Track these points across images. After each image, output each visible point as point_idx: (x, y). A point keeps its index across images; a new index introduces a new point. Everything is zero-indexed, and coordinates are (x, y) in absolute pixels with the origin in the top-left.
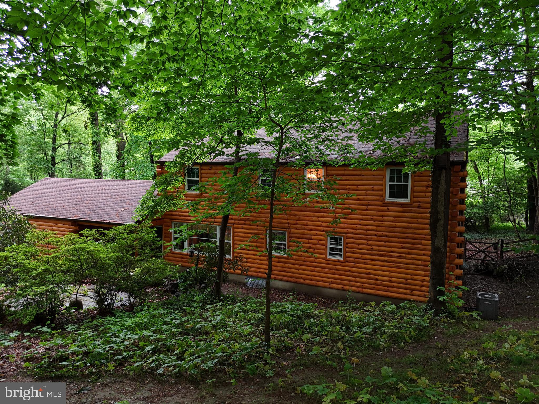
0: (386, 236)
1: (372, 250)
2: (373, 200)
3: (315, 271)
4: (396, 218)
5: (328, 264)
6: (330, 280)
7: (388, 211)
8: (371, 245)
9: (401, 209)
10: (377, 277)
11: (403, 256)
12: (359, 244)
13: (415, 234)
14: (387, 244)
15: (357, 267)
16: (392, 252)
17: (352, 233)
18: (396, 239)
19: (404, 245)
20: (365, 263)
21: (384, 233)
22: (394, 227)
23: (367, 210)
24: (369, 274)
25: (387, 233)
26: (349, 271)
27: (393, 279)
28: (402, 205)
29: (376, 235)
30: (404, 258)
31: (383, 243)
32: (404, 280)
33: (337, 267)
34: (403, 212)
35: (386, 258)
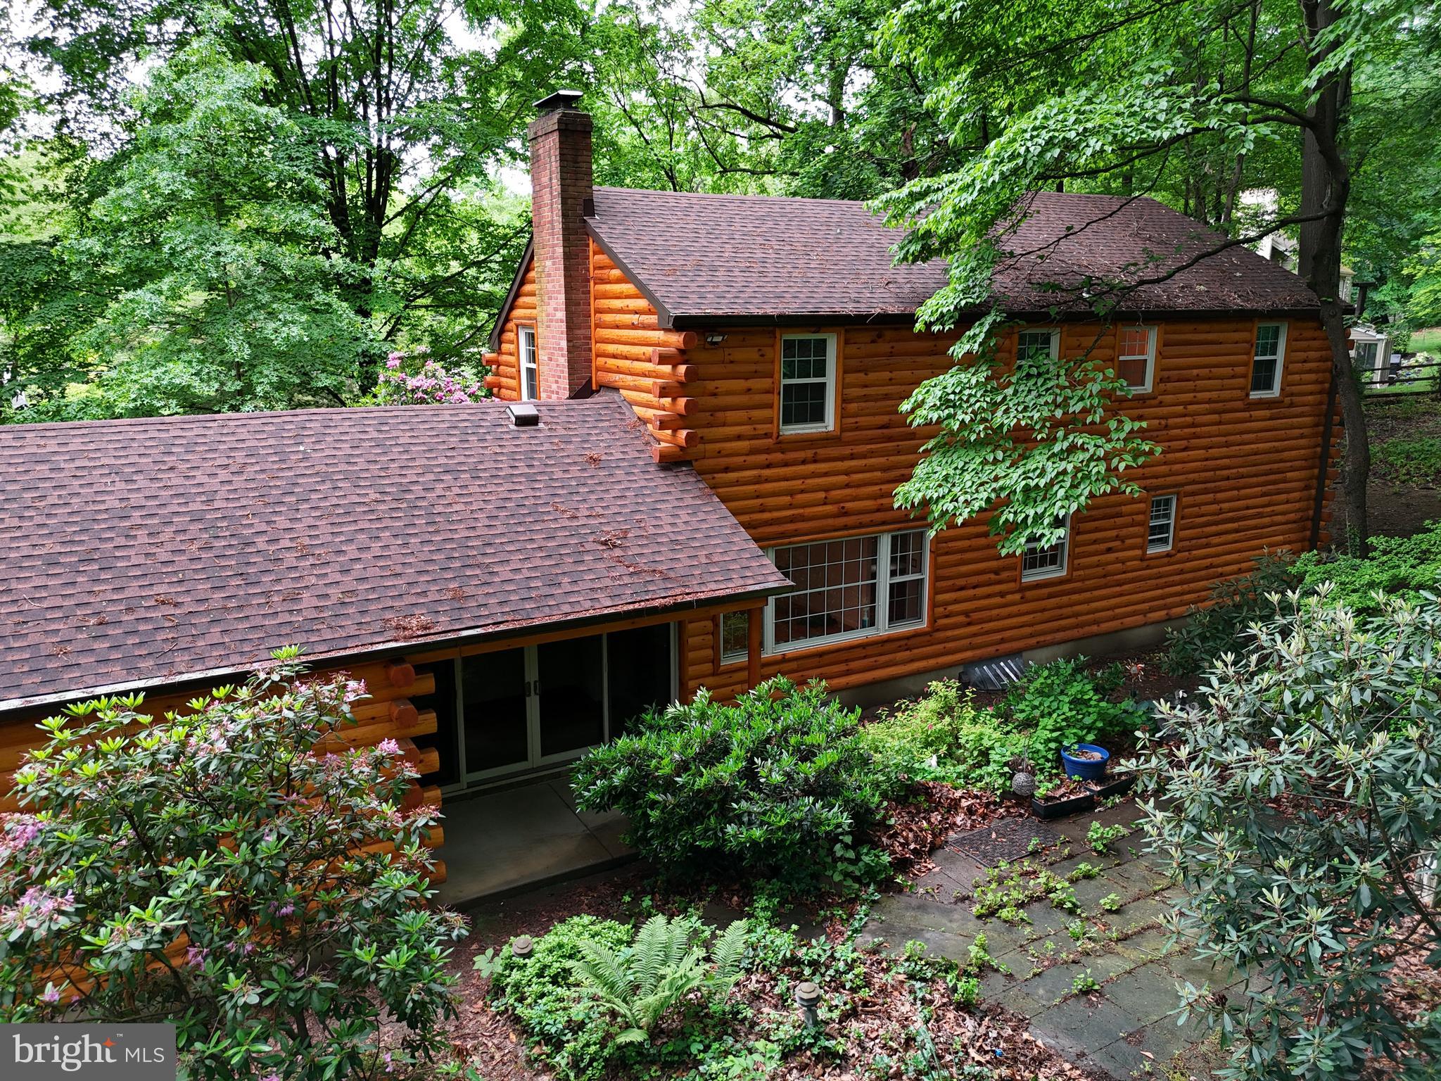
3: (1121, 595)
4: (1260, 435)
5: (1148, 567)
6: (1146, 606)
7: (1250, 420)
8: (1219, 502)
9: (1267, 413)
11: (1259, 513)
12: (1200, 505)
13: (1281, 461)
14: (1243, 492)
16: (1248, 508)
17: (1194, 482)
18: (1255, 480)
19: (1264, 489)
20: (1207, 546)
21: (1241, 470)
22: (1256, 454)
23: (1220, 423)
26: (1182, 572)
28: (1270, 404)
29: (1228, 478)
31: (1235, 492)
33: (1161, 570)
35: (1235, 525)
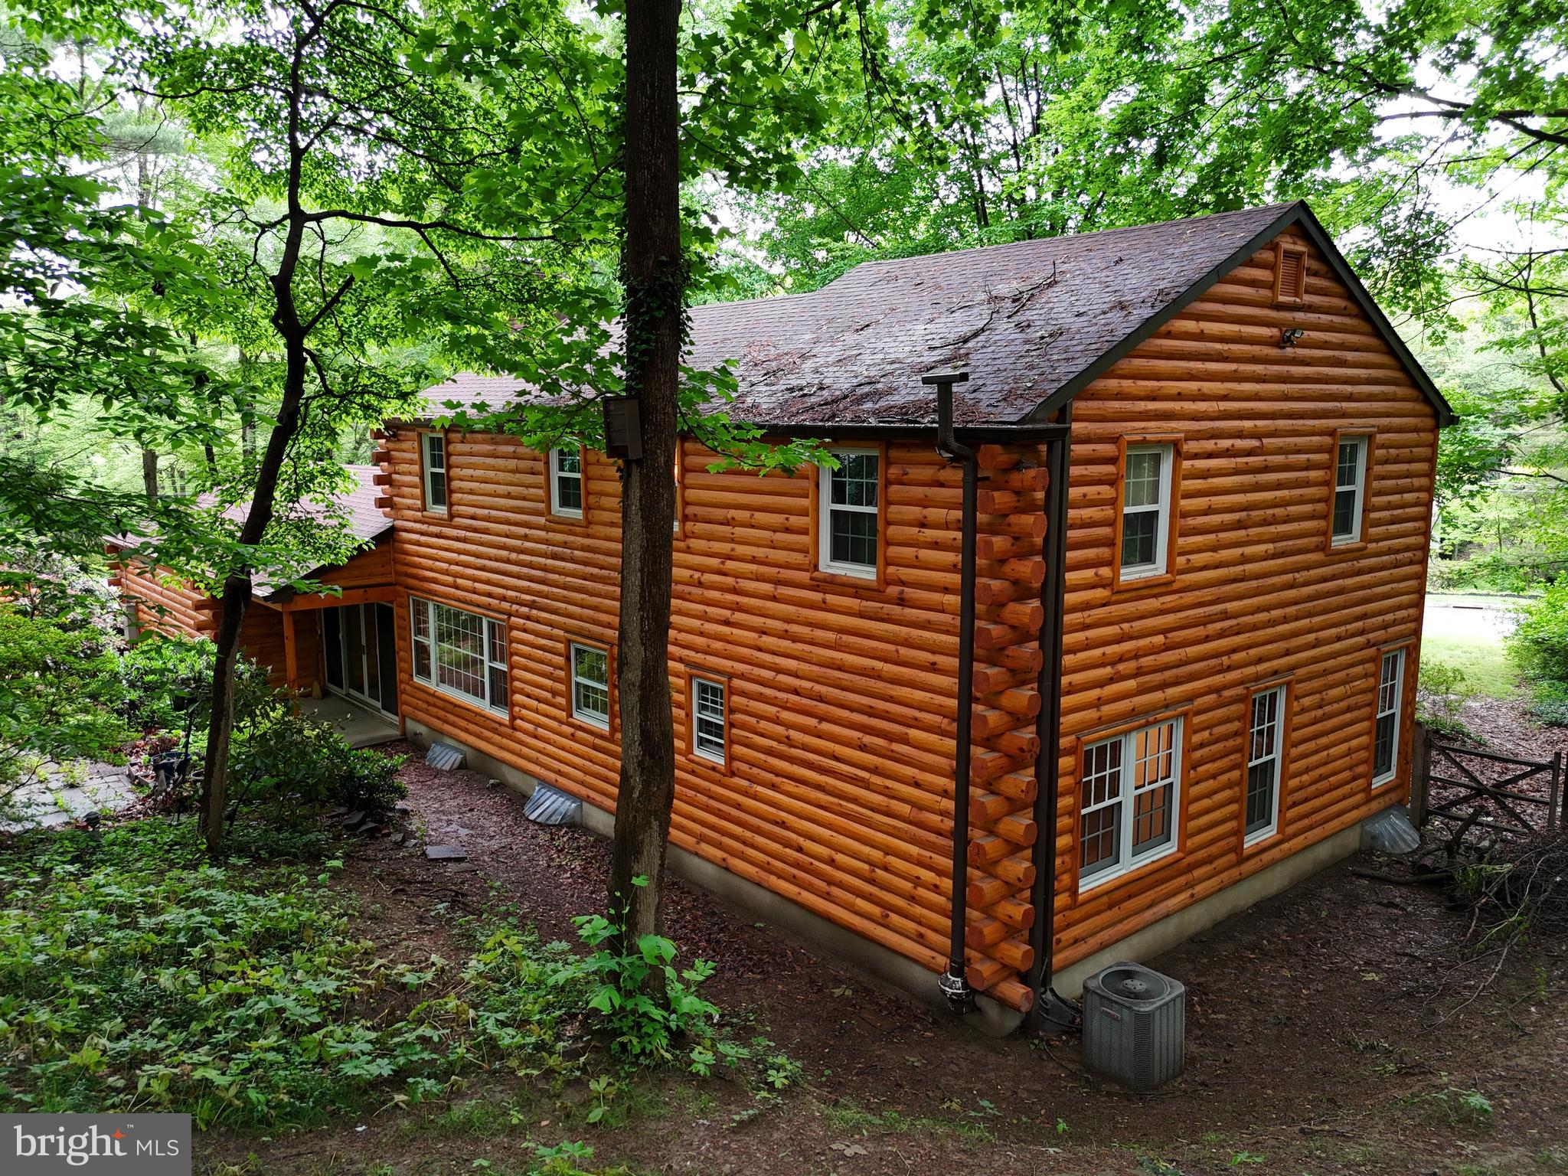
0: (821, 699)
1: (789, 742)
2: (788, 566)
4: (845, 637)
5: (693, 773)
6: (698, 829)
7: (824, 607)
8: (788, 726)
10: (801, 840)
11: (863, 780)
12: (761, 717)
13: (891, 699)
14: (826, 726)
15: (755, 797)
16: (837, 758)
19: (865, 738)
20: (773, 787)
21: (818, 687)
22: (839, 669)
23: (775, 599)
24: (782, 824)
25: (824, 689)
26: (739, 806)
27: (840, 858)
28: (857, 590)
29: (798, 693)
30: (866, 785)
31: (815, 722)
32: (866, 867)
33: (714, 787)
34: (861, 615)
35: (823, 779)
